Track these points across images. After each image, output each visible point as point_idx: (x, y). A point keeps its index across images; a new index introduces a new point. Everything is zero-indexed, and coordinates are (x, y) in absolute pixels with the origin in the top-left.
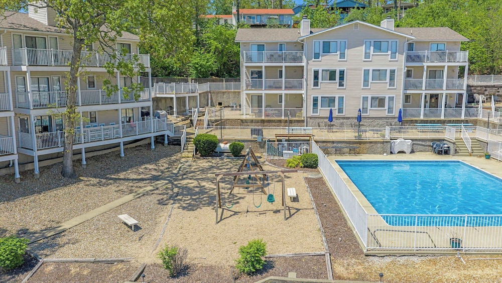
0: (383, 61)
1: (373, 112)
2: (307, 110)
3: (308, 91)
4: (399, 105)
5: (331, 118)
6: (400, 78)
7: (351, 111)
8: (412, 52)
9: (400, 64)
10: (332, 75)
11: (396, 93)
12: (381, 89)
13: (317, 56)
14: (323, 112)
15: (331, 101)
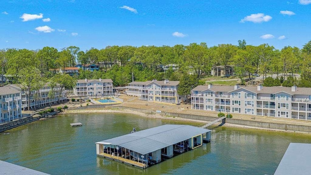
0: (99, 86)
1: (98, 94)
2: (87, 94)
3: (87, 91)
4: (102, 93)
5: (92, 95)
6: (102, 88)
7: (95, 94)
8: (104, 84)
9: (102, 86)
10: (91, 88)
11: (102, 91)
12: (99, 90)
13: (89, 85)
14: (90, 94)
15: (91, 93)
